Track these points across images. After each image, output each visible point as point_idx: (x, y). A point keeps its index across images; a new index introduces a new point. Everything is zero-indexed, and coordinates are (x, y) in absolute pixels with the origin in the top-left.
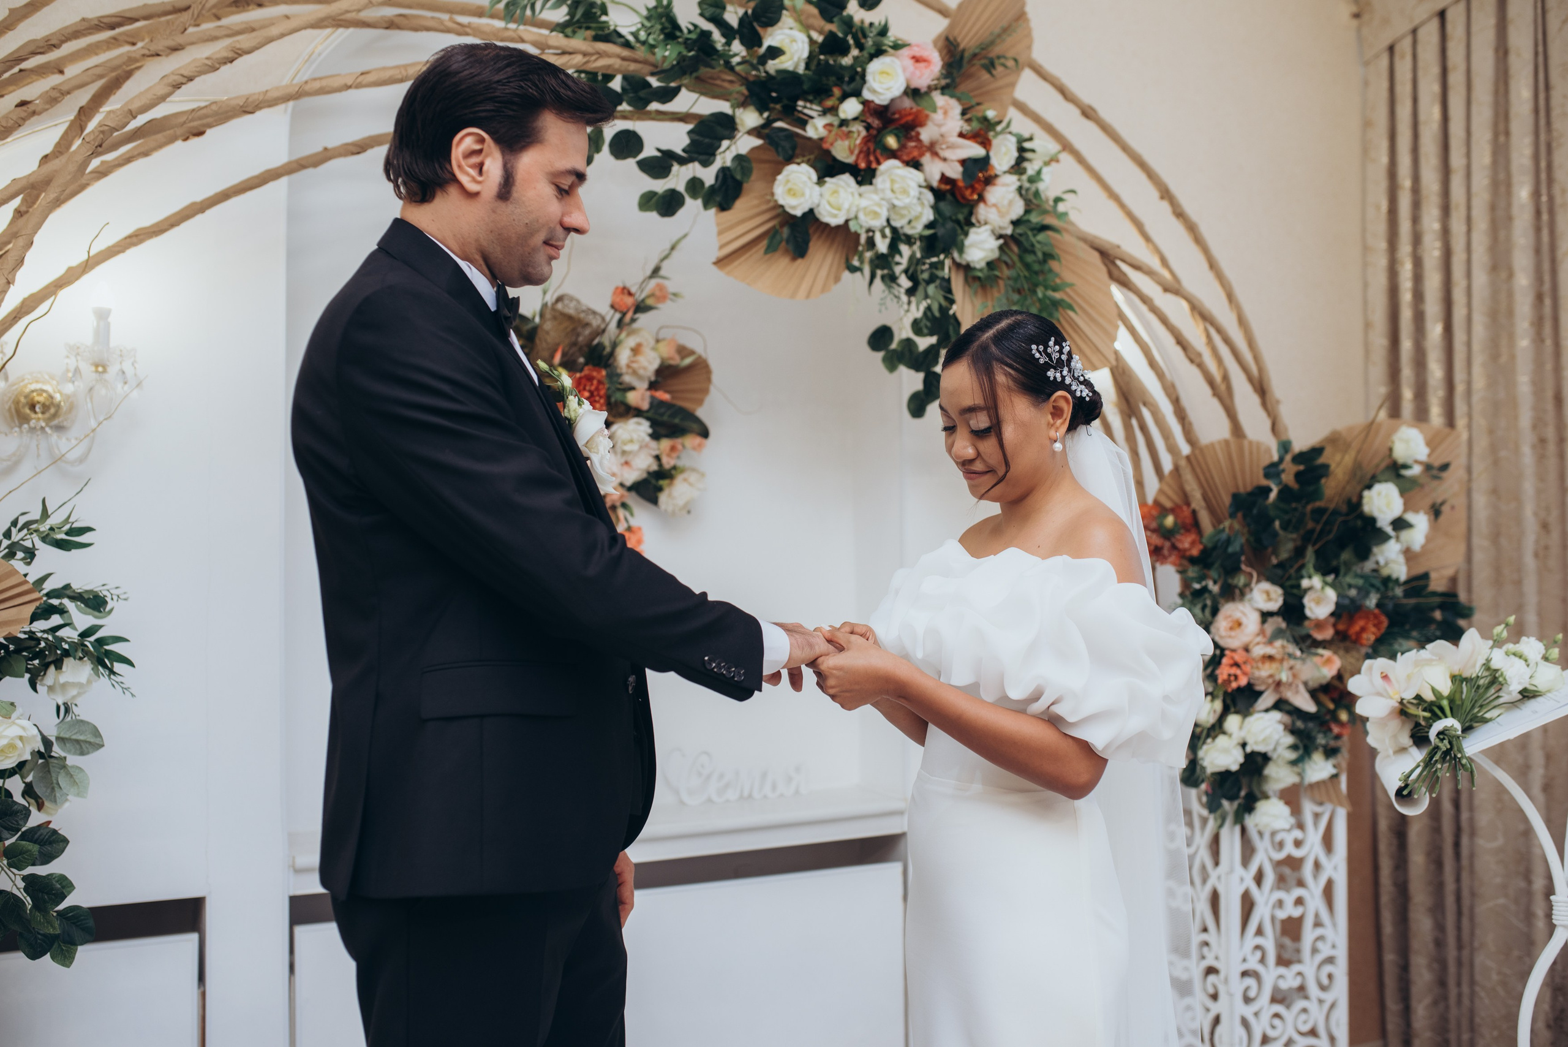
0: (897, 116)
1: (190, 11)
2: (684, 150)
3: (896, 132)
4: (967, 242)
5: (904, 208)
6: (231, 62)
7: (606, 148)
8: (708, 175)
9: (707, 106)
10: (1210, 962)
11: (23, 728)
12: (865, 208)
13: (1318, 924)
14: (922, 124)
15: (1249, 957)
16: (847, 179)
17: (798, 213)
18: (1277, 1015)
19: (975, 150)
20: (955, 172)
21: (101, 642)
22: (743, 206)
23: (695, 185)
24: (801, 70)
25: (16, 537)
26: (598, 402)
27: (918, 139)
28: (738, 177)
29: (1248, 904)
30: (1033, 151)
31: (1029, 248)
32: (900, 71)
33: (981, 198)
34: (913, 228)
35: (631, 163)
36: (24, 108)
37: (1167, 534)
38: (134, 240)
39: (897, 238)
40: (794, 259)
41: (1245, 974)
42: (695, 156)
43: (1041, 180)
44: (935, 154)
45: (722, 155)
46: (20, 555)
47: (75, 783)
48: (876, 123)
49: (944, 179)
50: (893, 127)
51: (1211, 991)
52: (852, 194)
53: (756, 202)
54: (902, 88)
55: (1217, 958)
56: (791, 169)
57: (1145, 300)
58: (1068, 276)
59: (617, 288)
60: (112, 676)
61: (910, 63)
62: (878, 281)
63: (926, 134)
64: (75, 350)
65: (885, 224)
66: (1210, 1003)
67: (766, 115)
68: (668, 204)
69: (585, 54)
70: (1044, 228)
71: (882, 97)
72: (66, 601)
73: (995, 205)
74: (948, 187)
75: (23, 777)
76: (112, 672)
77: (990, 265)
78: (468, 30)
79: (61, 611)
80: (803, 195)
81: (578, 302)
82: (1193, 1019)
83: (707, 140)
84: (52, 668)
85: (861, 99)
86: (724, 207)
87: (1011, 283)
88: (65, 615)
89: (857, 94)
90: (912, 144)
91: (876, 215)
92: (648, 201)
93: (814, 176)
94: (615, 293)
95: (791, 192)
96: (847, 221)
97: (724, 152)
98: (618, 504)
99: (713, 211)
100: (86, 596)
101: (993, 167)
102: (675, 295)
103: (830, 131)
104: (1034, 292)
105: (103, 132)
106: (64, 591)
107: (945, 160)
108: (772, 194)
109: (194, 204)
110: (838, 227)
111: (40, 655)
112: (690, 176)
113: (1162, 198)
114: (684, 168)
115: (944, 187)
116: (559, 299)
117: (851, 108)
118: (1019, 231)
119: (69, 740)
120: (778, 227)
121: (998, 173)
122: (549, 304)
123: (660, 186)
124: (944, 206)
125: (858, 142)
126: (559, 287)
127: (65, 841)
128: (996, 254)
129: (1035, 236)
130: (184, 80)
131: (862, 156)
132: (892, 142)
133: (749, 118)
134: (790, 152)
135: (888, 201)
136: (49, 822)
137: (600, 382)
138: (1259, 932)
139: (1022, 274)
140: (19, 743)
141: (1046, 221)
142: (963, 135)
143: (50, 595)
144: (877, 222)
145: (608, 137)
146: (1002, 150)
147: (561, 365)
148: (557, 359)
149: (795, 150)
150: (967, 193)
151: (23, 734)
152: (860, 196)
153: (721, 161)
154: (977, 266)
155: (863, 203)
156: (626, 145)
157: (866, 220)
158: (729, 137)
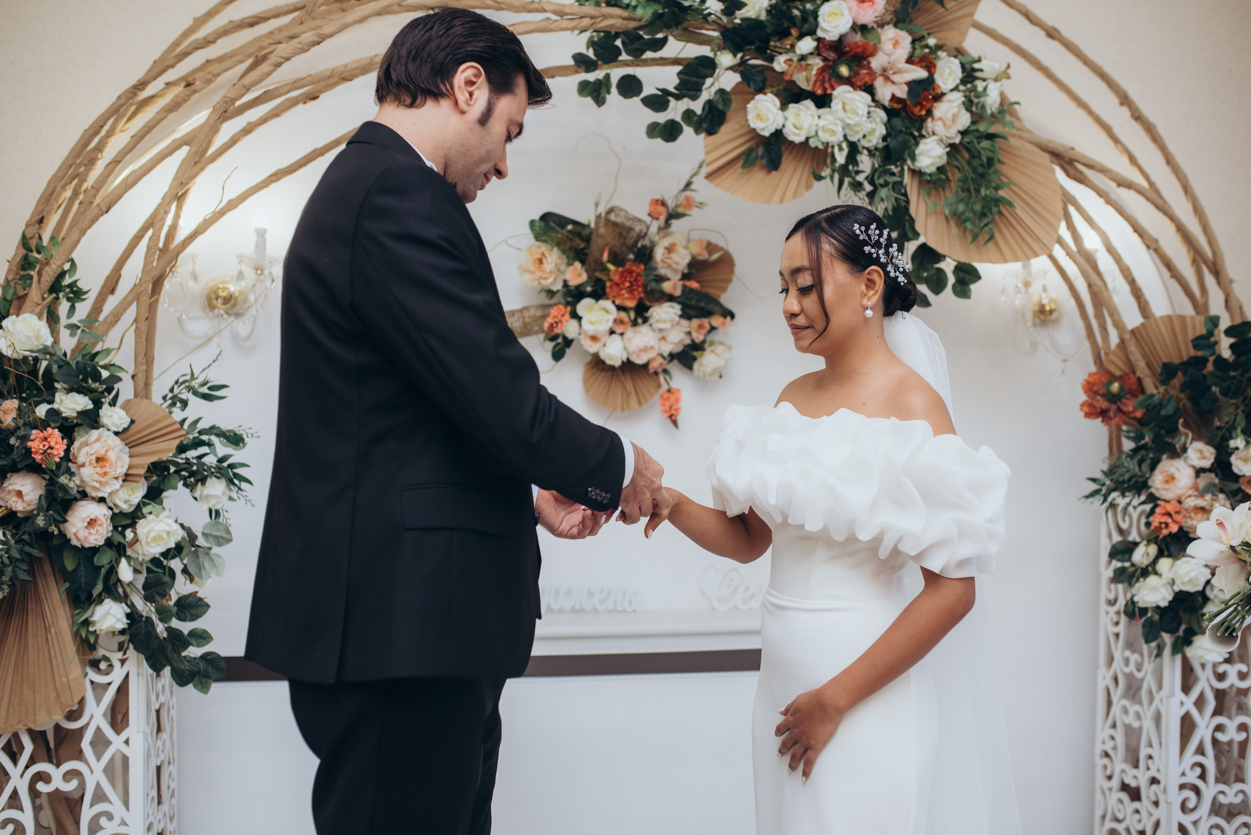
0: (847, 49)
1: (306, 9)
2: (676, 88)
3: (846, 62)
4: (917, 152)
5: (856, 125)
6: (318, 44)
7: (614, 90)
8: (697, 107)
9: (693, 51)
10: (1153, 773)
11: (169, 525)
12: (823, 128)
14: (872, 55)
15: (1188, 772)
16: (809, 104)
17: (766, 134)
18: (1217, 826)
19: (920, 73)
20: (902, 92)
21: (232, 466)
22: (726, 131)
23: (688, 115)
24: (763, 17)
25: (176, 391)
26: (637, 290)
27: (870, 67)
28: (721, 107)
29: (1187, 725)
30: (981, 70)
31: (976, 154)
32: (846, 12)
33: (930, 113)
34: (869, 141)
35: (636, 101)
36: (189, 88)
37: (1113, 398)
38: (274, 178)
39: (854, 149)
40: (769, 172)
41: (1182, 787)
42: (684, 92)
43: (987, 95)
44: (887, 79)
45: (709, 90)
46: (179, 405)
47: (214, 566)
48: (832, 55)
49: (894, 98)
50: (844, 58)
51: (1153, 799)
52: (812, 115)
53: (737, 126)
54: (850, 24)
55: (1158, 770)
56: (760, 97)
57: (1101, 193)
58: (1015, 176)
59: (652, 200)
60: (240, 492)
61: (854, 4)
62: (846, 187)
63: (876, 63)
64: (241, 259)
65: (842, 139)
66: (1152, 809)
67: (740, 55)
68: (670, 132)
69: (592, 18)
70: (991, 137)
71: (831, 34)
72: (214, 438)
73: (940, 119)
74: (900, 106)
75: (181, 560)
76: (240, 489)
77: (940, 169)
78: (503, 6)
79: (209, 444)
80: (768, 119)
81: (626, 211)
82: (1140, 821)
83: (694, 79)
84: (200, 484)
85: (815, 37)
86: (711, 132)
87: (960, 184)
88: (212, 447)
89: (812, 32)
90: (865, 71)
91: (833, 132)
92: (654, 130)
93: (777, 102)
94: (651, 204)
95: (759, 117)
96: (807, 139)
97: (710, 87)
98: (660, 370)
99: (703, 135)
100: (228, 434)
101: (939, 86)
102: (701, 203)
103: (790, 66)
104: (978, 191)
105: (226, 102)
106: (213, 430)
107: (893, 83)
108: (747, 120)
109: (316, 150)
110: (801, 144)
111: (192, 474)
112: (684, 108)
113: (1122, 104)
114: (680, 102)
115: (896, 106)
116: (611, 211)
117: (806, 45)
118: (966, 140)
119: (211, 535)
120: (754, 147)
121: (944, 91)
122: (603, 215)
123: (661, 118)
124: (897, 122)
125: (814, 72)
126: (609, 201)
127: (207, 606)
128: (944, 160)
129: (979, 143)
130: (282, 60)
131: (818, 84)
132: (844, 71)
133: (726, 59)
134: (761, 85)
135: (842, 120)
136: (197, 592)
137: (638, 275)
138: (1200, 751)
139: (969, 177)
140: (165, 535)
141: (992, 130)
142: (910, 61)
143: (201, 433)
144: (835, 138)
145: (614, 81)
146: (947, 71)
147: (609, 261)
148: (605, 257)
149: (764, 81)
150: (916, 110)
151: (168, 529)
152: (819, 117)
153: (706, 95)
154: (928, 171)
155: (822, 123)
156: (630, 86)
157: (824, 137)
158: (711, 76)
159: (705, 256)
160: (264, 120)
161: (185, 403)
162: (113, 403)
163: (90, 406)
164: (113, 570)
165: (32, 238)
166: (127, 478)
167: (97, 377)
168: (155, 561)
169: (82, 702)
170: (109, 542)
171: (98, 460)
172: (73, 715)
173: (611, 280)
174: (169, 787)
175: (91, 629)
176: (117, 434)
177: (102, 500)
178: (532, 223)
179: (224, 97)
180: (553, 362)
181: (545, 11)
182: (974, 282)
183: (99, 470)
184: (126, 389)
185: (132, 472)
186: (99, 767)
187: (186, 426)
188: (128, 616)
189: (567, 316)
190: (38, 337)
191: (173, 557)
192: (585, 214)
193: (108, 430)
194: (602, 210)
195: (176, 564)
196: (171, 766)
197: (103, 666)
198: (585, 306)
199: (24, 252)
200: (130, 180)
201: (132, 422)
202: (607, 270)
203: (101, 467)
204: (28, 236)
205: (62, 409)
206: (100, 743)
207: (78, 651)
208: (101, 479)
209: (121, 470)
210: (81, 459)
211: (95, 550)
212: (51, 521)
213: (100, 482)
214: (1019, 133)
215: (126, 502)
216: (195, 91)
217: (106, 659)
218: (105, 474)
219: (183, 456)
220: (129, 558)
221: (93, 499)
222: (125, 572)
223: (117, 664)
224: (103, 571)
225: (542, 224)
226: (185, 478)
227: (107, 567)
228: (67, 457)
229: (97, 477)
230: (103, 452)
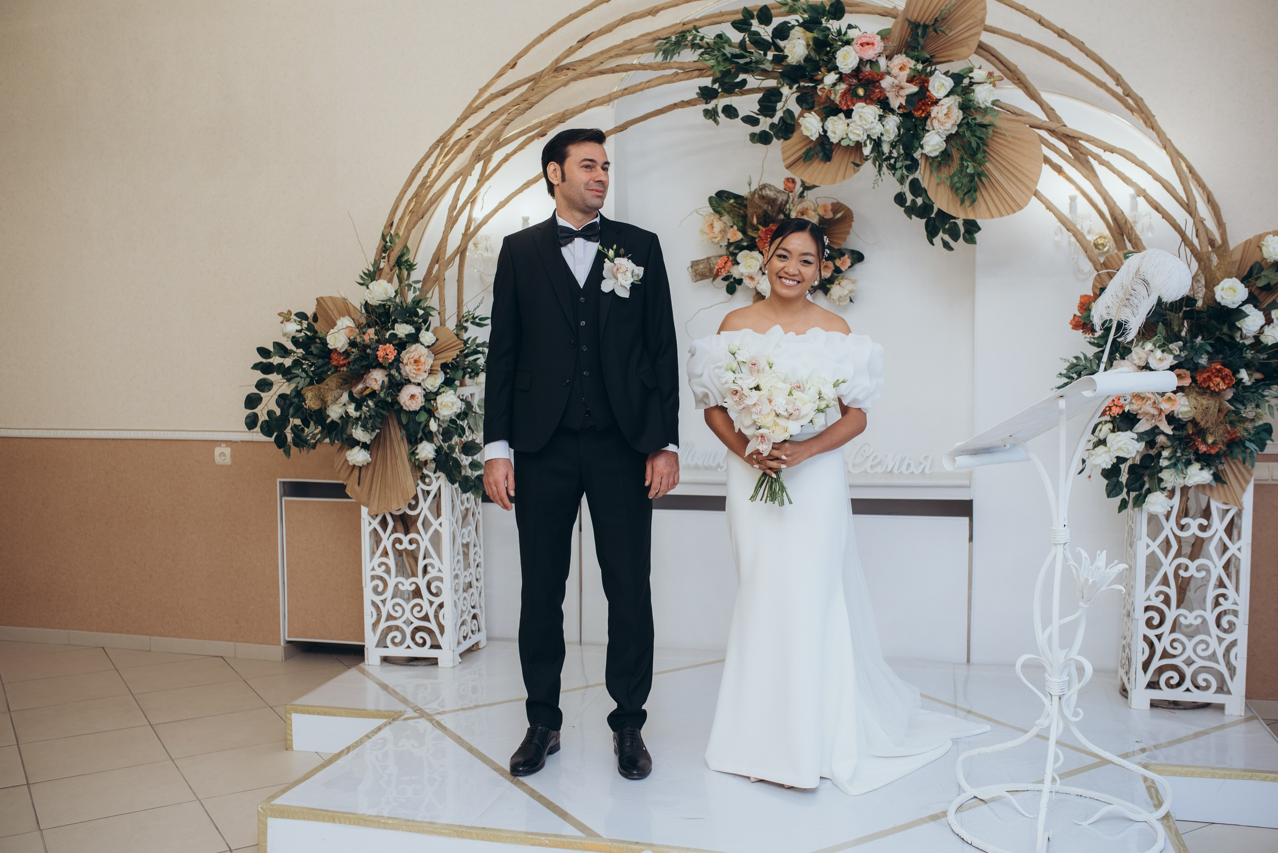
0: (861, 76)
2: (759, 111)
3: (862, 86)
4: (924, 142)
5: (874, 128)
7: (721, 114)
8: (776, 122)
9: (767, 84)
11: (456, 400)
12: (851, 132)
13: (1221, 584)
14: (881, 79)
15: (1153, 598)
16: (842, 115)
17: (816, 138)
18: (1177, 640)
19: (913, 89)
20: (906, 102)
22: (795, 137)
23: (773, 127)
24: (802, 63)
25: (462, 321)
27: (880, 87)
28: (789, 122)
29: (1153, 564)
30: (973, 78)
32: (853, 54)
33: (929, 115)
34: (887, 137)
35: (738, 120)
39: (877, 144)
40: (826, 162)
41: (1147, 609)
45: (780, 110)
46: (463, 330)
48: (851, 82)
49: (901, 106)
50: (860, 83)
52: (843, 124)
54: (858, 61)
56: (808, 115)
59: (784, 179)
61: (858, 48)
62: (885, 169)
63: (886, 83)
65: (865, 138)
67: (795, 86)
68: (763, 138)
71: (847, 69)
74: (907, 111)
77: (942, 153)
80: (814, 129)
81: (771, 187)
83: (769, 104)
85: (837, 71)
86: (787, 138)
89: (834, 68)
90: (878, 90)
91: (859, 135)
92: (754, 138)
93: (819, 117)
94: (785, 182)
95: (809, 128)
96: (840, 141)
97: (782, 108)
99: (783, 141)
101: (932, 95)
104: (967, 167)
107: (900, 96)
108: (803, 131)
110: (838, 144)
112: (769, 122)
114: (765, 119)
115: (904, 111)
116: (760, 188)
117: (832, 77)
118: (961, 130)
120: (813, 147)
121: (938, 98)
122: (756, 190)
123: (757, 130)
125: (839, 95)
126: (759, 181)
128: (944, 146)
131: (845, 102)
132: (861, 92)
133: (785, 90)
134: (810, 106)
135: (864, 126)
138: (1165, 581)
140: (450, 405)
141: (986, 121)
142: (910, 80)
143: (478, 346)
144: (862, 138)
145: (720, 109)
146: (937, 84)
147: (759, 223)
148: (755, 221)
149: (813, 103)
150: (917, 114)
151: (452, 401)
152: (848, 125)
153: (779, 114)
154: (932, 155)
155: (850, 128)
156: (730, 112)
157: (854, 138)
158: (780, 101)
159: (830, 215)
160: (514, 152)
161: (466, 329)
162: (427, 330)
163: (413, 331)
164: (427, 425)
165: (387, 235)
166: (431, 372)
167: (417, 315)
168: (452, 421)
169: (416, 498)
170: (423, 408)
171: (416, 361)
172: (412, 507)
173: (760, 237)
174: (475, 560)
175: (417, 457)
176: (428, 347)
177: (419, 384)
178: (711, 199)
179: (477, 147)
180: (729, 296)
181: (672, 68)
182: (977, 232)
183: (415, 367)
184: (435, 321)
185: (433, 368)
186: (427, 537)
187: (469, 342)
188: (436, 451)
189: (729, 264)
190: (386, 293)
191: (463, 420)
192: (744, 191)
193: (423, 344)
194: (754, 187)
195: (464, 424)
196: (477, 549)
197: (427, 480)
198: (742, 256)
199: (384, 243)
200: (433, 199)
201: (437, 340)
202: (758, 229)
203: (417, 366)
204: (385, 234)
205: (397, 333)
206: (426, 524)
207: (412, 470)
208: (415, 372)
209: (428, 367)
210: (405, 361)
211: (416, 413)
212: (387, 394)
213: (416, 374)
214: (1019, 118)
215: (432, 386)
216: (472, 140)
217: (429, 477)
218: (419, 369)
219: (467, 360)
220: (435, 418)
221: (414, 384)
222: (433, 426)
223: (434, 480)
224: (422, 426)
225: (718, 199)
226: (470, 373)
227: (424, 423)
228: (398, 360)
229: (414, 371)
230: (416, 357)
